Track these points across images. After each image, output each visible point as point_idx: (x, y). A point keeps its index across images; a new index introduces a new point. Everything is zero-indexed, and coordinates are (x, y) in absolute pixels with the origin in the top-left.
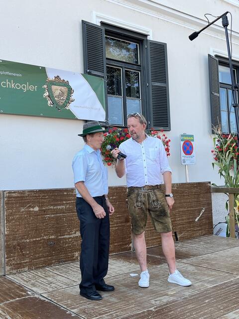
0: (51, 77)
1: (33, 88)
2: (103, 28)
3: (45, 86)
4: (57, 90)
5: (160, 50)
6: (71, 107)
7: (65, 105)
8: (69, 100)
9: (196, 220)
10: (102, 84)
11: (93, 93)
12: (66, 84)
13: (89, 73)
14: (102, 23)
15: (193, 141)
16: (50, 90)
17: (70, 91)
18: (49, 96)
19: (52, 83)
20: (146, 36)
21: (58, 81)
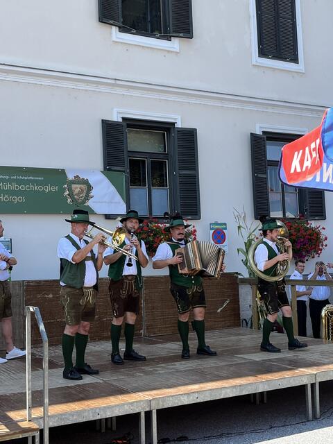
0: (71, 177)
1: (53, 189)
2: (125, 124)
3: (66, 186)
4: (77, 188)
5: (189, 137)
6: (90, 203)
7: (84, 202)
8: (87, 197)
9: (219, 311)
10: (123, 178)
11: (113, 188)
12: (86, 182)
13: (109, 170)
14: (123, 119)
15: (226, 229)
16: (70, 189)
17: (89, 188)
18: (69, 195)
19: (73, 182)
20: (173, 124)
21: (78, 180)
